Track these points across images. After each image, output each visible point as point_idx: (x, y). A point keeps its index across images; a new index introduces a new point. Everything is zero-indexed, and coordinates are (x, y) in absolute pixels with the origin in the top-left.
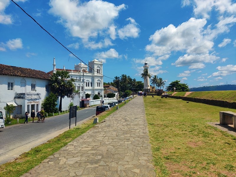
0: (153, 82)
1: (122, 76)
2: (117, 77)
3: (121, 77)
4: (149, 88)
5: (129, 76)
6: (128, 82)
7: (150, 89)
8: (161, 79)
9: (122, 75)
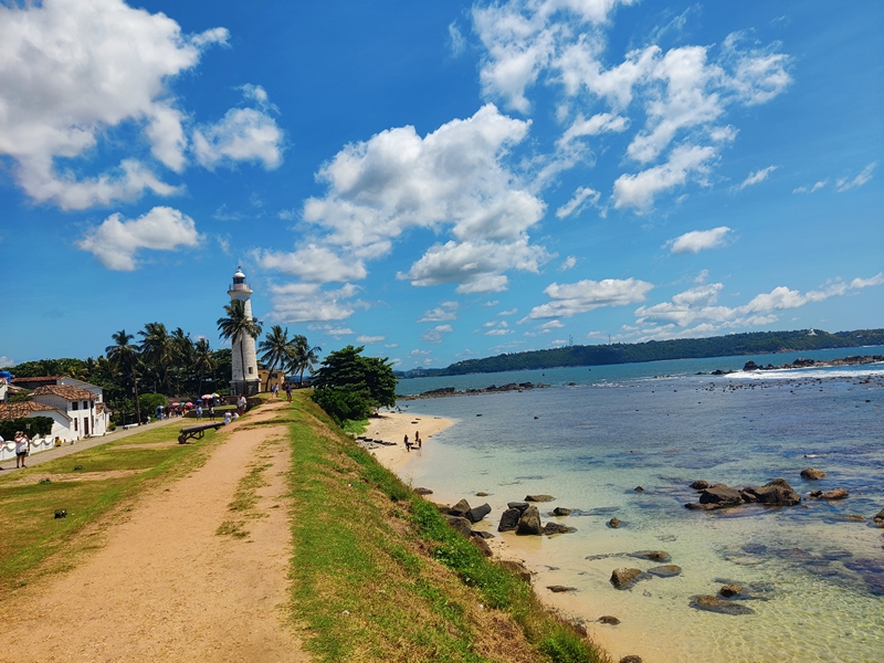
0: (269, 353)
1: (145, 331)
2: (123, 333)
3: (142, 333)
4: (253, 377)
5: (180, 332)
6: (175, 353)
7: (257, 382)
8: (301, 341)
9: (147, 327)
